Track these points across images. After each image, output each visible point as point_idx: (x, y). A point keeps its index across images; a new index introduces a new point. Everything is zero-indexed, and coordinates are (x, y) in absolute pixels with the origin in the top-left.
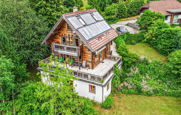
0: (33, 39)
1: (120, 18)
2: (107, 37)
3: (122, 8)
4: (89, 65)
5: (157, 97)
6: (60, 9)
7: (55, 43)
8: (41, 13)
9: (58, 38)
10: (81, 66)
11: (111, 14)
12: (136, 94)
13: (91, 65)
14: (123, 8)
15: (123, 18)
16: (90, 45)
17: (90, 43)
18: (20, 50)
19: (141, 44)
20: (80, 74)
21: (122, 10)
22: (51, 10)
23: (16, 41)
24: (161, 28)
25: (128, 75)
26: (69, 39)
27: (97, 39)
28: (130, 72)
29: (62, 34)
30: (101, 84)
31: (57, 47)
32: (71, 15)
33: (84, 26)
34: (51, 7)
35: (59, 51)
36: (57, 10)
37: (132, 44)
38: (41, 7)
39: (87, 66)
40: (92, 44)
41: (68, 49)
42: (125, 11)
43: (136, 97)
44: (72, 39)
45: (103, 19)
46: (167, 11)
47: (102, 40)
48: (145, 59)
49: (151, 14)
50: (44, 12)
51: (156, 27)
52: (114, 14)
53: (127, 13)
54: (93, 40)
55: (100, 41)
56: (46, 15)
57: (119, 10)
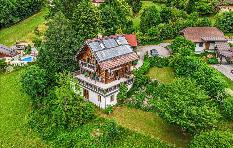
0: (69, 55)
1: (164, 39)
2: (124, 60)
3: (167, 29)
4: (103, 80)
5: (152, 112)
6: (96, 31)
7: (82, 60)
8: (80, 34)
9: (85, 57)
10: (98, 80)
11: (153, 35)
12: (135, 108)
13: (105, 81)
14: (169, 30)
15: (168, 39)
16: (102, 65)
17: (103, 63)
18: (58, 63)
19: (167, 68)
20: (92, 86)
21: (167, 31)
22: (88, 32)
23: (56, 55)
24: (184, 55)
25: (136, 93)
26: (92, 58)
27: (112, 60)
28: (139, 90)
29: (88, 54)
30: (103, 94)
31: (82, 63)
32: (94, 40)
33: (103, 49)
34: (89, 29)
35: (83, 67)
36: (94, 32)
37: (158, 67)
38: (81, 29)
39: (102, 81)
40: (105, 64)
41: (89, 66)
42: (171, 33)
43: (134, 110)
44: (93, 59)
45: (128, 43)
46: (202, 39)
47: (117, 62)
48: (156, 81)
49: (181, 40)
50: (82, 33)
51: (180, 54)
52: (157, 35)
53: (173, 34)
54: (107, 61)
55: (114, 63)
56: (84, 35)
57: (164, 31)
